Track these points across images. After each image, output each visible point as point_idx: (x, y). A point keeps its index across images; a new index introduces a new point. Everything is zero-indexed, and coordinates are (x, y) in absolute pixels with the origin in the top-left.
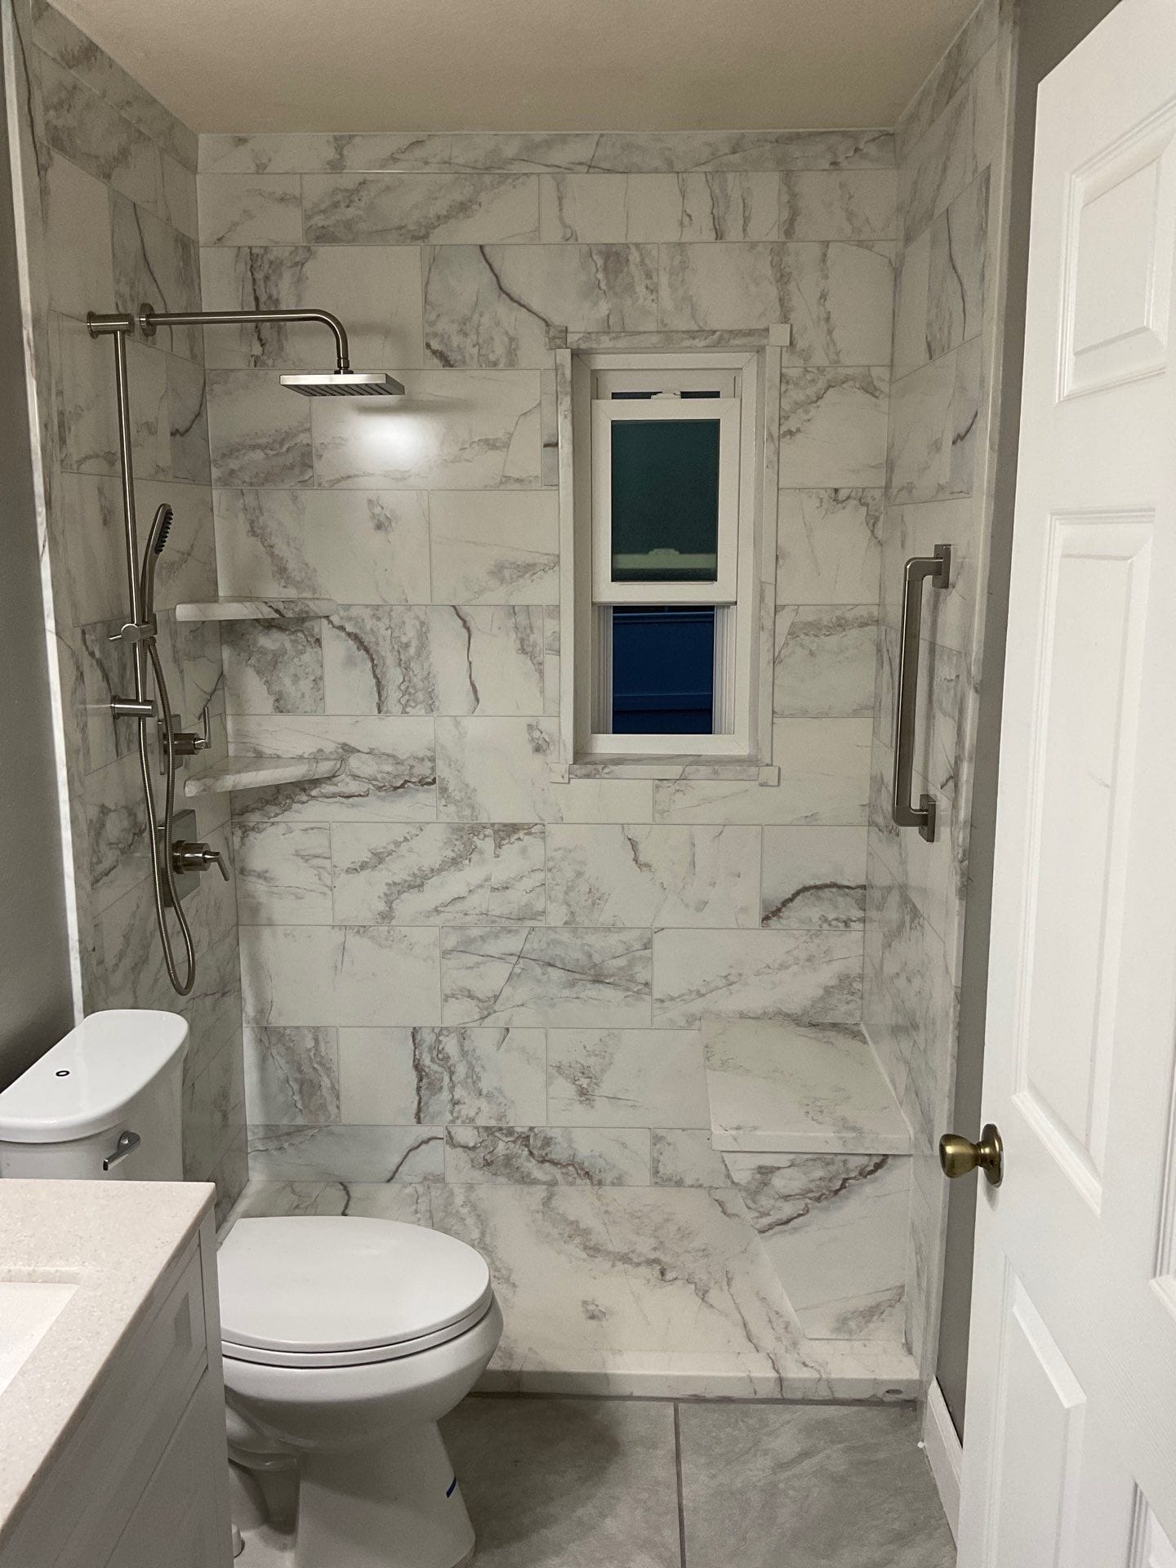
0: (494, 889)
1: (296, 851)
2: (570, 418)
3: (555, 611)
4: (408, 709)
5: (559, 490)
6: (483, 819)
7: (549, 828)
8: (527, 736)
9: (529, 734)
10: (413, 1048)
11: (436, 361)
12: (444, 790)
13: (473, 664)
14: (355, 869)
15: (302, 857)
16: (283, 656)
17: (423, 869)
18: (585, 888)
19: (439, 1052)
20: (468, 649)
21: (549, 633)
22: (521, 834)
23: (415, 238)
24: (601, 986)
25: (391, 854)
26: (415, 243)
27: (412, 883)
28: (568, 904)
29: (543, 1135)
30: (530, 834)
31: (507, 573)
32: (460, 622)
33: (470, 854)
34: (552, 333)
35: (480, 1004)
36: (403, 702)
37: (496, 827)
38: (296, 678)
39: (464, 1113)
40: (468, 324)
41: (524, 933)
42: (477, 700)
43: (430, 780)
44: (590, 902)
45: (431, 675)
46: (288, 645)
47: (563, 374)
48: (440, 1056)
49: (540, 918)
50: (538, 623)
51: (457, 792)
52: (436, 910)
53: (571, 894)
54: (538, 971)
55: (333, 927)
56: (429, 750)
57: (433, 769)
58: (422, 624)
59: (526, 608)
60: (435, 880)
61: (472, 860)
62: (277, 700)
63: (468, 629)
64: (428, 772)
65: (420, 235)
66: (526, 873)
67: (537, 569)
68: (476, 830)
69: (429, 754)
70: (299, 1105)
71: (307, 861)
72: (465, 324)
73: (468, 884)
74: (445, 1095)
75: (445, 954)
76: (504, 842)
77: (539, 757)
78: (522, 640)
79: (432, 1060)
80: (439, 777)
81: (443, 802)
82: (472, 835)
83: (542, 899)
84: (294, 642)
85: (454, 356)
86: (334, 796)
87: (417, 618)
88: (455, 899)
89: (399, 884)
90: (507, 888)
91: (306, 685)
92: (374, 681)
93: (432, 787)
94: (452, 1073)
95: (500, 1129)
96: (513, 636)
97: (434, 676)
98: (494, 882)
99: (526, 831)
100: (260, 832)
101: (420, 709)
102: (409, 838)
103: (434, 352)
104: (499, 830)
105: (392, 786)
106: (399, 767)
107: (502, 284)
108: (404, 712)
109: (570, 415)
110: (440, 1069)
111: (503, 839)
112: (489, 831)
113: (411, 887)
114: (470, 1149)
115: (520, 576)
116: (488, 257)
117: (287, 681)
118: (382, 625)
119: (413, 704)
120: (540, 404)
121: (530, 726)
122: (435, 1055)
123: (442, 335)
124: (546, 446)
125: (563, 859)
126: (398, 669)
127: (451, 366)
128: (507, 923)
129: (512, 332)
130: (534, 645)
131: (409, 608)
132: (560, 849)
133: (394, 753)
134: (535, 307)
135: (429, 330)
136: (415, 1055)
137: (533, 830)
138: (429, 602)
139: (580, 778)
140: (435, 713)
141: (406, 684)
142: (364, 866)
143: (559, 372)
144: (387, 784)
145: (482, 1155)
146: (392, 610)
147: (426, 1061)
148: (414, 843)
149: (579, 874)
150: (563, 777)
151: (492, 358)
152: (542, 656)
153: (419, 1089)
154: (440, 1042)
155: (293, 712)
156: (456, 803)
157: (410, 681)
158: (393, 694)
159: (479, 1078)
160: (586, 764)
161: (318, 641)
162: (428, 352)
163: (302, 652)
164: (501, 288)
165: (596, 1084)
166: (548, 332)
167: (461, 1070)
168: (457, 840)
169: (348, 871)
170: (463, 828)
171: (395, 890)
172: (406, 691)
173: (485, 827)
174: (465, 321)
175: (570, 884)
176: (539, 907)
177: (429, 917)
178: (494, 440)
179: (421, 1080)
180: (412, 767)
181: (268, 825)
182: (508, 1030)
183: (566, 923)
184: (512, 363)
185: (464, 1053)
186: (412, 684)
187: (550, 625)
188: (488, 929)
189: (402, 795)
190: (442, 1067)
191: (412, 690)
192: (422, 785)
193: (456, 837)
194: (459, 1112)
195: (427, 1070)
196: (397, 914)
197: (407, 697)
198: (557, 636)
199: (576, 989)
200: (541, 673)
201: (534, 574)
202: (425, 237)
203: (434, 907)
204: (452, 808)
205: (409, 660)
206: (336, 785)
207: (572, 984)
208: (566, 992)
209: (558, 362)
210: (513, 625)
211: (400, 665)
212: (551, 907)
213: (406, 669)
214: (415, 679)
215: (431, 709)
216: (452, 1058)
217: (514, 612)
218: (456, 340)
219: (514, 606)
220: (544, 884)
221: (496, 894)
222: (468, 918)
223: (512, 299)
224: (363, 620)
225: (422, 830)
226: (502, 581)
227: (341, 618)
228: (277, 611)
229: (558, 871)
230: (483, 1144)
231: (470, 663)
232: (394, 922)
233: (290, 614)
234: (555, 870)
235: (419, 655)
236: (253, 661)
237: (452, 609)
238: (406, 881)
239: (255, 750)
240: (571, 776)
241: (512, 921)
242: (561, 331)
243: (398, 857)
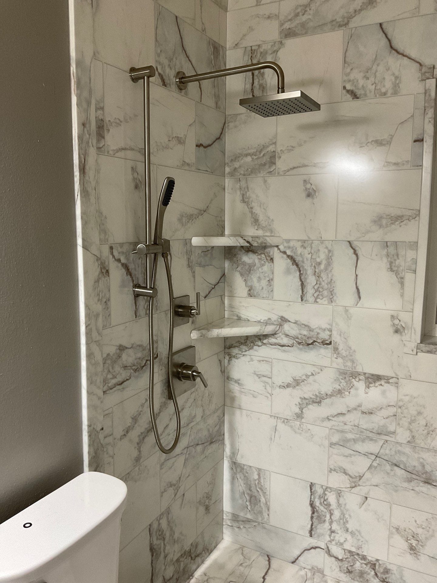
0: (363, 413)
1: (255, 371)
2: (433, 122)
3: (414, 245)
4: (318, 300)
5: (422, 169)
6: (359, 369)
7: (401, 380)
8: (390, 323)
9: (392, 321)
10: (310, 494)
11: (349, 96)
12: (336, 349)
13: (358, 277)
14: (284, 387)
15: (257, 375)
16: (254, 267)
17: (322, 393)
18: (423, 422)
19: (325, 500)
20: (356, 267)
21: (409, 259)
22: (383, 382)
23: (340, 26)
24: (429, 486)
25: (304, 381)
26: (341, 28)
27: (315, 400)
28: (411, 431)
29: (385, 566)
30: (389, 383)
31: (384, 222)
32: (352, 251)
33: (350, 389)
34: (424, 70)
35: (351, 479)
36: (315, 295)
37: (367, 375)
38: (259, 279)
39: (337, 538)
40: (369, 72)
41: (381, 443)
42: (360, 298)
43: (327, 342)
44: (426, 431)
45: (332, 281)
46: (257, 261)
47: (430, 95)
48: (325, 502)
49: (391, 435)
50: (402, 252)
51: (343, 351)
52: (328, 419)
53: (413, 424)
54: (388, 467)
55: (271, 416)
56: (329, 324)
57: (330, 336)
58: (329, 251)
59: (395, 243)
60: (328, 401)
61: (351, 393)
62: (250, 290)
63: (357, 255)
64: (327, 337)
65: (344, 24)
66: (384, 407)
67: (404, 219)
68: (355, 375)
69: (329, 327)
70: (249, 507)
71: (259, 378)
72: (367, 72)
73: (348, 407)
74: (327, 525)
75: (332, 445)
76: (371, 385)
77: (397, 337)
78: (391, 263)
79: (321, 503)
80: (334, 341)
81: (335, 356)
82: (351, 378)
83: (394, 424)
84: (260, 259)
85: (358, 93)
86: (275, 344)
87: (327, 248)
88: (339, 414)
89: (307, 399)
90: (372, 413)
91: (264, 283)
92: (300, 283)
93: (329, 346)
94: (331, 514)
95: (358, 554)
96: (385, 260)
97: (334, 282)
98: (363, 408)
99: (386, 381)
100: (237, 359)
101: (325, 301)
102: (314, 374)
103: (348, 91)
104: (368, 378)
105: (306, 343)
106: (311, 333)
107: (393, 45)
108: (316, 301)
109: (433, 120)
110: (325, 510)
111: (372, 383)
112: (362, 377)
113: (314, 402)
114: (339, 560)
115: (392, 223)
116: (384, 29)
117: (255, 280)
118: (306, 252)
119: (321, 297)
120: (412, 116)
121: (392, 317)
122: (322, 501)
123: (353, 80)
124: (415, 141)
125: (410, 402)
126: (314, 277)
127: (358, 98)
128: (371, 435)
129: (397, 73)
130: (399, 267)
131: (322, 242)
132: (407, 395)
133: (308, 324)
134: (413, 55)
135: (345, 78)
136: (311, 498)
137: (390, 381)
138: (334, 239)
139: (425, 352)
140: (333, 304)
141: (318, 285)
142: (288, 386)
143: (427, 94)
144: (303, 341)
145: (346, 566)
146: (312, 243)
147: (317, 503)
148: (316, 377)
149: (420, 413)
150: (412, 351)
151: (383, 90)
152: (403, 272)
153: (312, 518)
154: (326, 494)
155: (257, 297)
156: (343, 358)
157: (320, 284)
158: (310, 291)
159: (347, 522)
160: (429, 344)
161: (272, 259)
162: (344, 91)
163: (263, 265)
164: (391, 47)
165: (422, 546)
166: (421, 70)
167: (337, 514)
168: (342, 379)
169: (280, 387)
170: (347, 373)
171: (304, 402)
172: (317, 290)
173: (360, 375)
174: (368, 70)
175: (413, 418)
176: (392, 428)
177: (323, 421)
178: (382, 140)
179: (313, 513)
180: (318, 334)
181: (242, 355)
182: (366, 498)
183: (409, 442)
184: (396, 92)
185: (339, 505)
186: (321, 286)
187: (411, 254)
188: (358, 436)
189: (312, 349)
190: (326, 509)
191: (321, 290)
192: (324, 345)
193: (341, 377)
194: (334, 537)
195: (317, 508)
196: (305, 416)
197: (317, 293)
198: (415, 261)
199: (412, 484)
200: (402, 284)
201: (402, 222)
202: (347, 24)
203: (326, 416)
204: (340, 360)
205: (321, 272)
206: (276, 339)
207: (410, 481)
208: (406, 485)
209: (427, 87)
210: (386, 253)
211: (315, 274)
212: (399, 430)
213: (318, 277)
214: (323, 283)
215: (331, 301)
216: (332, 506)
217: (387, 246)
218: (361, 82)
219: (387, 242)
220: (396, 415)
221: (364, 415)
222: (346, 427)
223: (398, 52)
224: (296, 249)
225: (321, 370)
226: (381, 226)
227: (285, 247)
228: (248, 242)
229: (405, 409)
230: (347, 560)
231: (357, 276)
232: (303, 420)
233: (255, 244)
234: (404, 408)
235: (326, 269)
236: (239, 269)
237: (348, 243)
238: (311, 398)
239: (237, 316)
240: (418, 350)
241: (373, 434)
242: (430, 68)
243: (308, 384)
